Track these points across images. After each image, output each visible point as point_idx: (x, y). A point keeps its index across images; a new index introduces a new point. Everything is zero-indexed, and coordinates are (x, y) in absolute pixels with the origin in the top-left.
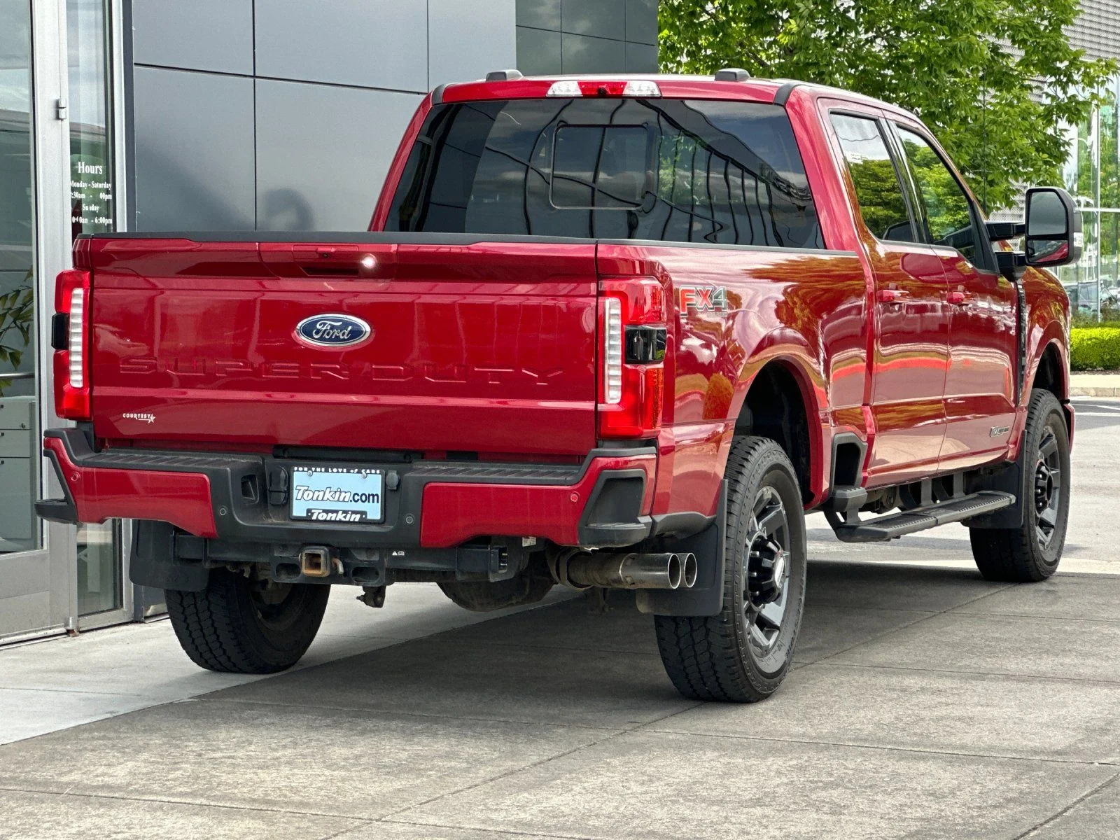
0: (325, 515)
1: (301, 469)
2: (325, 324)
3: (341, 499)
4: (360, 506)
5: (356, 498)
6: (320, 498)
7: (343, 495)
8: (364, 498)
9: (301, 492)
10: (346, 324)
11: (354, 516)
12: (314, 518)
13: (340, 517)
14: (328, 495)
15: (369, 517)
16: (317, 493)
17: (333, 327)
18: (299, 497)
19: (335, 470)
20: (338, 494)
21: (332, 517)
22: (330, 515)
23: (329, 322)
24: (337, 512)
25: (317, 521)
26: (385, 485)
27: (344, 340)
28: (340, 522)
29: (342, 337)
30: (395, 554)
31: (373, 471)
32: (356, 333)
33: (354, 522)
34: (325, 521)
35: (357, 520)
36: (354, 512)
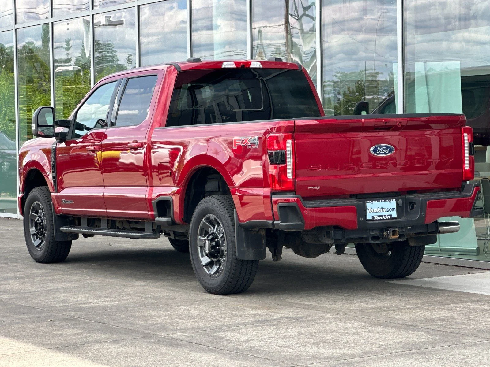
0: (379, 217)
1: (369, 202)
2: (381, 148)
3: (383, 211)
4: (389, 213)
5: (388, 210)
6: (376, 212)
7: (383, 209)
8: (390, 210)
9: (369, 210)
10: (387, 147)
11: (388, 217)
12: (375, 219)
13: (384, 217)
14: (378, 210)
15: (393, 216)
16: (375, 210)
19: (381, 201)
21: (381, 218)
22: (380, 217)
24: (382, 216)
25: (376, 220)
26: (397, 204)
28: (384, 219)
29: (386, 152)
30: (408, 228)
31: (393, 200)
34: (379, 220)
35: (389, 218)
36: (388, 215)
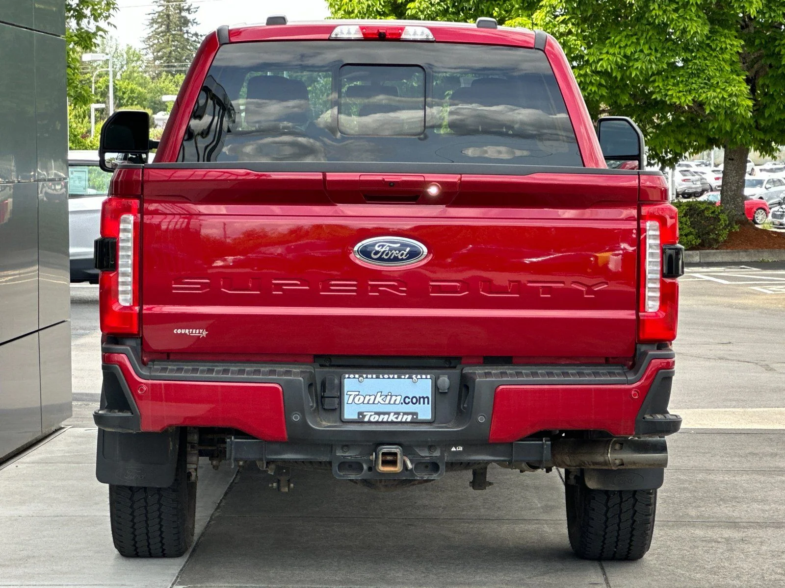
0: (377, 417)
1: (352, 376)
2: (383, 246)
3: (392, 402)
4: (411, 408)
5: (407, 400)
6: (371, 402)
7: (394, 398)
8: (414, 400)
9: (352, 397)
10: (404, 245)
11: (405, 417)
12: (366, 419)
13: (392, 418)
14: (379, 399)
15: (421, 417)
16: (367, 398)
17: (391, 249)
18: (350, 401)
19: (386, 376)
20: (389, 397)
21: (385, 418)
22: (382, 416)
23: (388, 244)
24: (389, 414)
25: (369, 422)
26: (436, 388)
27: (402, 259)
28: (392, 422)
29: (400, 257)
30: (453, 449)
31: (424, 376)
32: (414, 254)
33: (406, 422)
34: (377, 422)
35: (409, 420)
36: (407, 414)
